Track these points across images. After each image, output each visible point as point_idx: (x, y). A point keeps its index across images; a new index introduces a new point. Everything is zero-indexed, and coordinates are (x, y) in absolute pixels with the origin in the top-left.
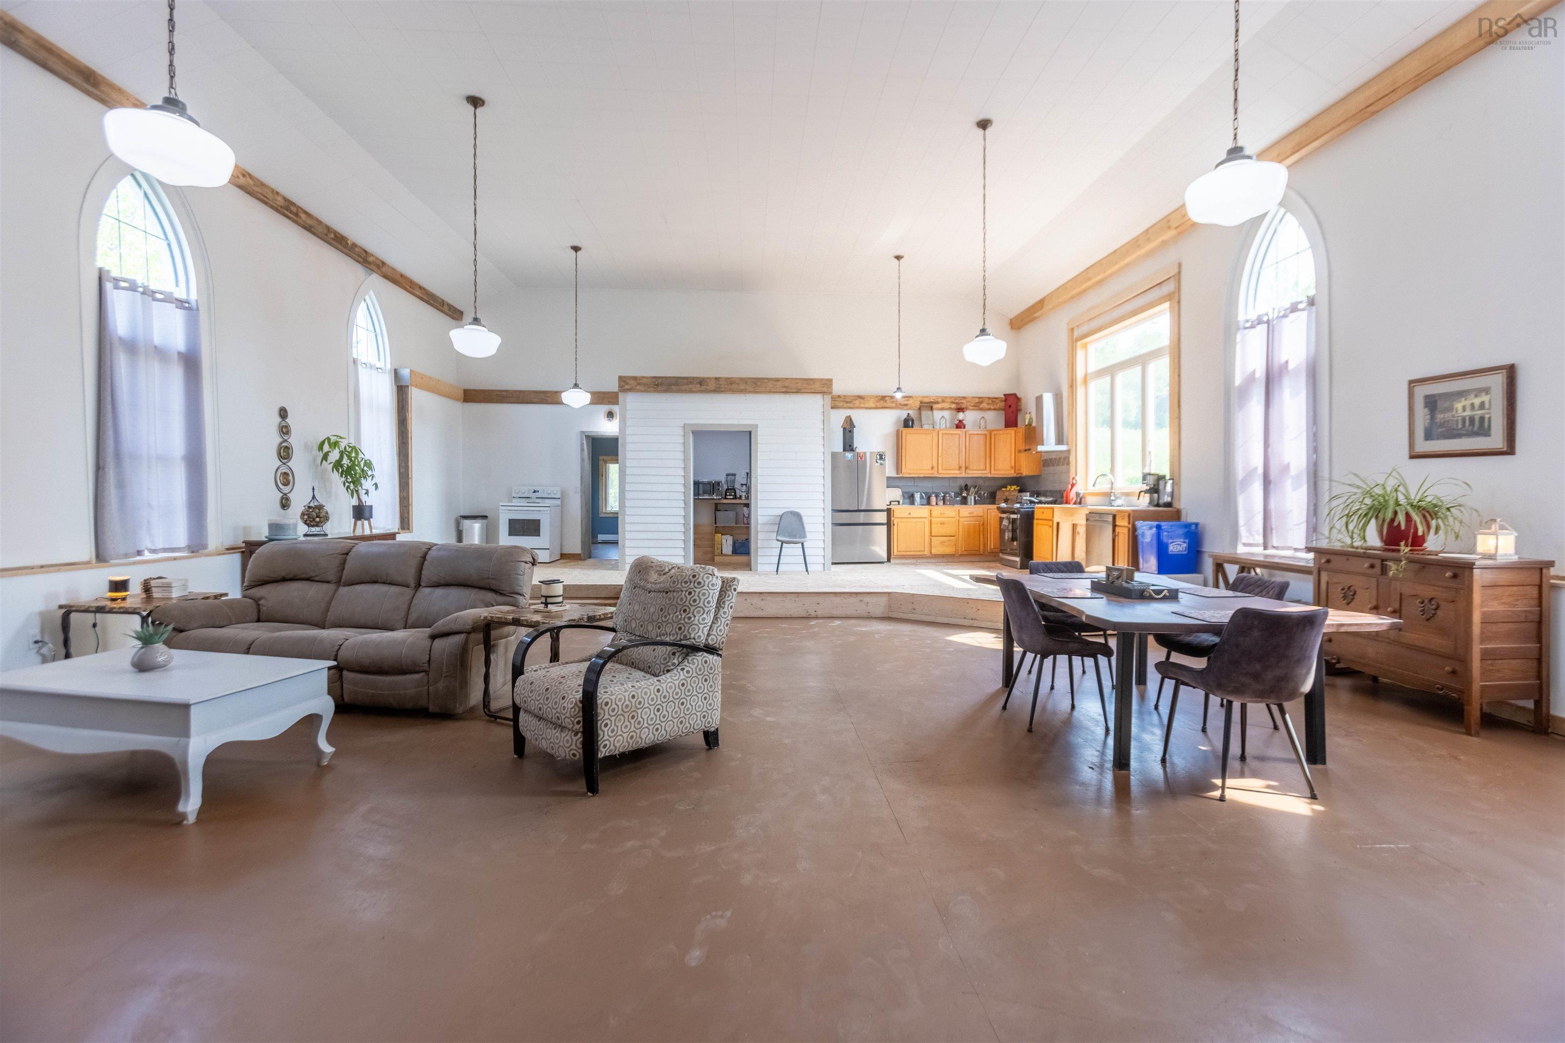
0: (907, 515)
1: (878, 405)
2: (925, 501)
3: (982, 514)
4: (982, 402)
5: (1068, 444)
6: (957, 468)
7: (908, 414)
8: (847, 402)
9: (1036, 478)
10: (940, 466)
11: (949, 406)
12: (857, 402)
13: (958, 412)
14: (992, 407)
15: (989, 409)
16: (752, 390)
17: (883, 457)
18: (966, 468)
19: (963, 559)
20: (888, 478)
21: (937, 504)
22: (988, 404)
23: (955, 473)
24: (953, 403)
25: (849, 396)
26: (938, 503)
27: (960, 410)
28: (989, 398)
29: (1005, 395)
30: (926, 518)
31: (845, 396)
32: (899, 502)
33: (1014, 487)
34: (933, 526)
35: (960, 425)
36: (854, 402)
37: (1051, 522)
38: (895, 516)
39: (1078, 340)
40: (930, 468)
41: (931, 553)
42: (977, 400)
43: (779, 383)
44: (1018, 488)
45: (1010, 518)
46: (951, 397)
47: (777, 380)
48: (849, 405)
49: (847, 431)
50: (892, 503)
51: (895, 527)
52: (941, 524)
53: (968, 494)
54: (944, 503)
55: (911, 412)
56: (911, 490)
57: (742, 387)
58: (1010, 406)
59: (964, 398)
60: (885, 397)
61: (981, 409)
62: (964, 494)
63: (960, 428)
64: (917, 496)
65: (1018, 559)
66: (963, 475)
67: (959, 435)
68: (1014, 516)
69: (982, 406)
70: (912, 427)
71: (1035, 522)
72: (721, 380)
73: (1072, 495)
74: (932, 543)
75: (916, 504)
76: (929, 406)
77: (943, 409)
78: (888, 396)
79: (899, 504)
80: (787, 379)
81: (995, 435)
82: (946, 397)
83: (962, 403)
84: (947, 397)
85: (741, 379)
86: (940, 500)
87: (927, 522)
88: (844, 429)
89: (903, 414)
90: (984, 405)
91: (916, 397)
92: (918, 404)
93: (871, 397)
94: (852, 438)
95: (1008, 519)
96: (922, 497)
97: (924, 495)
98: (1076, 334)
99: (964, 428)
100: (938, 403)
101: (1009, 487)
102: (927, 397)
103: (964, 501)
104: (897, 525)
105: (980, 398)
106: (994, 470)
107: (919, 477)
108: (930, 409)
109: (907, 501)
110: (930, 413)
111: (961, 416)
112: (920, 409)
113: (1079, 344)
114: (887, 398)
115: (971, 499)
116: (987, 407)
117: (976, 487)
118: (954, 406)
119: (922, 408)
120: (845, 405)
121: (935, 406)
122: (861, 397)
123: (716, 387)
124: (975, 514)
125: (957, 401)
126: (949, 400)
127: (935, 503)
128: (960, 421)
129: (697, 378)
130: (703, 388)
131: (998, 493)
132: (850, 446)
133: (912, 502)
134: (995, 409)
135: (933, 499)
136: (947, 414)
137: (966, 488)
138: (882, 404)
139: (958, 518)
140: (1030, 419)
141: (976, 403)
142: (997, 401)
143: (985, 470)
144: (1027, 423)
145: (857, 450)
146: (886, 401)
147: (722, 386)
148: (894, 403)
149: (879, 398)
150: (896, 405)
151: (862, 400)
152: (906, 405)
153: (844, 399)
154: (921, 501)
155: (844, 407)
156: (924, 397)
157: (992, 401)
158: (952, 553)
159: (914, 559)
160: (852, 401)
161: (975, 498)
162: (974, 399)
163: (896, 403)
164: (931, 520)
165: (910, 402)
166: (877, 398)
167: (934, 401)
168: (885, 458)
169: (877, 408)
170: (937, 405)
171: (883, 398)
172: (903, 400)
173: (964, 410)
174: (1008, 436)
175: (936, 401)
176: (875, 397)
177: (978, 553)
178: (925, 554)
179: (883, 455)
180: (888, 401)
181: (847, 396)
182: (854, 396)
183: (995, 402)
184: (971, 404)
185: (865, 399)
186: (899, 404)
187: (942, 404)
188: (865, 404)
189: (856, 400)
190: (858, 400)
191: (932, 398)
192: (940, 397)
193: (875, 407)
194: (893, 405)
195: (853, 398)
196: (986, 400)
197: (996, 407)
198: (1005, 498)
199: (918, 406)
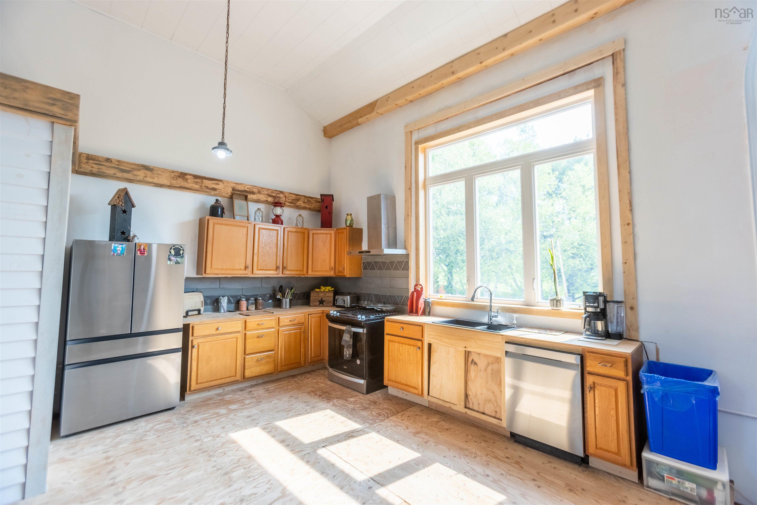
0: (214, 332)
1: (175, 183)
2: (233, 306)
3: (303, 321)
4: (298, 200)
5: (405, 248)
6: (275, 268)
7: (217, 200)
8: (124, 171)
9: (355, 280)
10: (255, 264)
11: (265, 199)
12: (141, 174)
13: (275, 206)
14: (307, 206)
15: (305, 208)
17: (181, 252)
18: (284, 268)
19: (281, 375)
20: (188, 279)
21: (248, 310)
22: (304, 202)
23: (272, 273)
24: (270, 196)
25: (127, 163)
26: (250, 307)
27: (277, 204)
28: (305, 197)
29: (322, 195)
30: (238, 332)
31: (119, 161)
32: (199, 311)
33: (328, 288)
34: (248, 341)
35: (277, 220)
36: (136, 173)
37: (419, 344)
38: (195, 335)
39: (417, 143)
40: (243, 268)
41: (244, 376)
42: (294, 197)
44: (333, 289)
45: (351, 331)
46: (268, 190)
48: (126, 175)
49: (119, 210)
50: (190, 313)
51: (195, 351)
52: (258, 337)
53: (283, 297)
54: (256, 308)
55: (220, 199)
56: (215, 294)
58: (327, 207)
59: (281, 192)
60: (186, 174)
61: (298, 207)
62: (279, 297)
63: (278, 223)
64: (224, 302)
65: (362, 382)
66: (281, 275)
67: (277, 230)
68: (360, 330)
69: (298, 203)
70: (222, 217)
71: (387, 338)
73: (421, 304)
74: (246, 364)
75: (222, 311)
76: (244, 195)
77: (258, 201)
78: (190, 175)
79: (199, 313)
81: (313, 234)
82: (262, 188)
83: (280, 198)
84: (264, 188)
86: (252, 304)
87: (240, 337)
88: (114, 207)
89: (211, 201)
90: (300, 203)
91: (227, 182)
92: (230, 190)
93: (165, 170)
94: (128, 222)
95: (349, 332)
96: (229, 302)
97: (231, 298)
98: (415, 137)
99: (282, 224)
100: (253, 193)
101: (323, 288)
102: (241, 184)
103: (278, 304)
104: (198, 346)
105: (297, 195)
106: (312, 271)
107: (226, 278)
108: (245, 198)
109: (210, 307)
110: (244, 203)
111: (278, 211)
112: (231, 198)
113: (420, 146)
114: (188, 177)
115: (286, 302)
116: (303, 205)
117: (292, 288)
118: (270, 199)
119: (234, 196)
120: (119, 174)
121: (250, 196)
122: (146, 168)
124: (296, 322)
125: (274, 195)
126: (266, 192)
127: (245, 309)
128: (277, 216)
131: (313, 295)
132: (123, 233)
133: (217, 309)
134: (310, 209)
135: (244, 303)
136: (262, 206)
137: (281, 289)
138: (180, 182)
139: (278, 328)
140: (351, 221)
141: (293, 200)
142: (313, 201)
143: (302, 269)
144: (348, 225)
145: (136, 241)
146: (187, 179)
148: (198, 184)
149: (176, 174)
150: (201, 186)
151: (147, 172)
152: (214, 189)
153: (118, 165)
154: (228, 307)
155: (117, 177)
156: (236, 184)
157: (308, 200)
158: (270, 372)
159: (220, 388)
160: (131, 171)
161: (290, 300)
162: (291, 195)
163: (201, 184)
164: (245, 334)
165: (220, 186)
166: (173, 174)
167: (248, 190)
168: (183, 253)
169: (173, 187)
170: (252, 195)
171: (183, 175)
172: (211, 182)
173: (283, 205)
174: (329, 235)
175: (251, 190)
176: (170, 172)
177: (299, 366)
178: (237, 379)
179: (180, 250)
180: (189, 181)
181: (124, 162)
182: (135, 164)
183: (310, 201)
184: (288, 200)
185: (155, 172)
186: (205, 186)
187: (258, 195)
188: (153, 178)
189: (139, 170)
190: (142, 171)
191: (247, 187)
192: (255, 186)
193: (170, 185)
194: (197, 187)
195: (133, 166)
196: (303, 198)
197: (312, 207)
198: (320, 300)
199: (230, 192)
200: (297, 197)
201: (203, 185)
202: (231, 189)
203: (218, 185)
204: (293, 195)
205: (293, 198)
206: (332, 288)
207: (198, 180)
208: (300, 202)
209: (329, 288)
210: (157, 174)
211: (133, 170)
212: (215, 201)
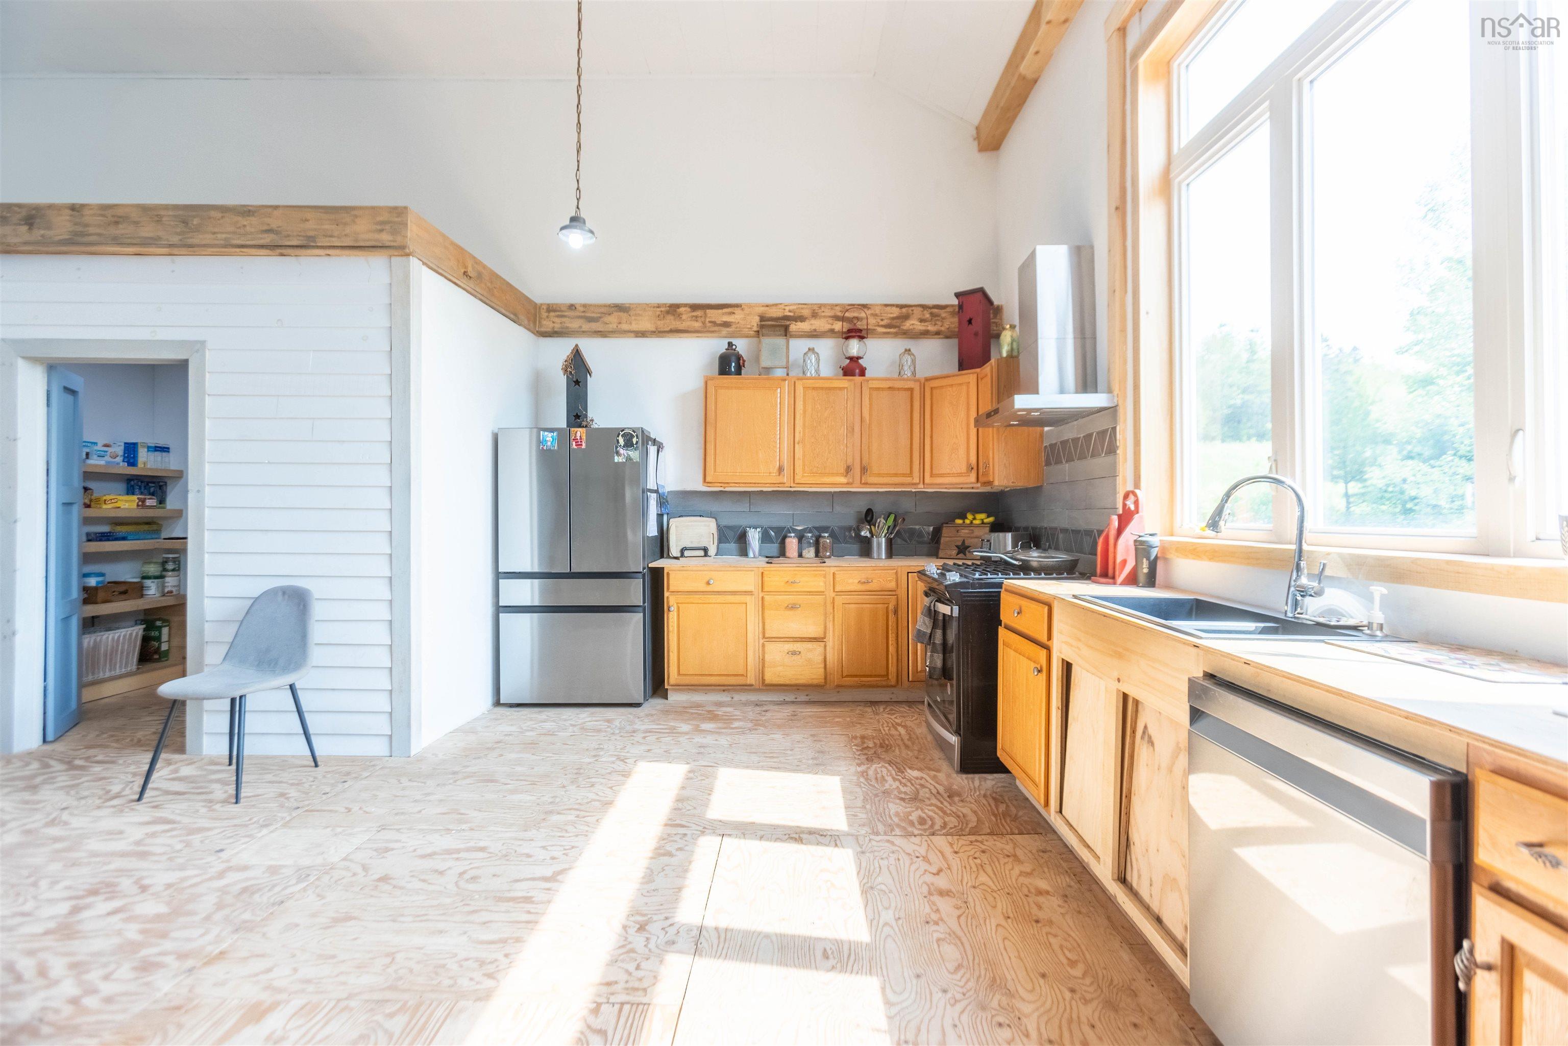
0: (702, 587)
1: (661, 325)
2: (774, 548)
3: (892, 585)
4: (906, 317)
5: (1110, 391)
6: (842, 470)
7: (730, 345)
8: (591, 320)
9: (1031, 494)
10: (799, 464)
11: (828, 327)
12: (615, 320)
13: (847, 338)
14: (931, 328)
15: (925, 334)
16: (175, 239)
17: (635, 440)
18: (864, 470)
19: (846, 696)
21: (800, 555)
22: (919, 320)
23: (839, 482)
24: (837, 318)
25: (595, 306)
26: (805, 553)
27: (855, 333)
28: (924, 307)
29: (958, 295)
30: (749, 593)
31: (584, 306)
32: (705, 550)
34: (768, 613)
35: (852, 368)
36: (607, 319)
38: (672, 589)
39: (1136, 52)
40: (777, 473)
41: (763, 680)
42: (896, 312)
43: (253, 220)
44: (991, 519)
46: (833, 306)
47: (247, 211)
48: (595, 326)
49: (574, 381)
50: (686, 553)
51: (673, 616)
52: (789, 608)
53: (872, 533)
54: (816, 554)
55: (736, 341)
56: (740, 522)
57: (147, 231)
58: (970, 322)
59: (864, 306)
60: (678, 306)
61: (904, 334)
62: (865, 533)
63: (853, 375)
64: (754, 536)
66: (859, 487)
67: (850, 390)
69: (907, 325)
70: (737, 374)
71: (1003, 635)
72: (86, 212)
73: (1124, 549)
74: (767, 657)
75: (751, 555)
76: (782, 326)
77: (814, 335)
78: (685, 305)
79: (706, 555)
80: (276, 207)
81: (933, 386)
82: (820, 306)
83: (860, 319)
84: (825, 305)
85: (145, 209)
86: (809, 545)
87: (753, 602)
88: (569, 377)
89: (718, 345)
90: (913, 324)
91: (750, 306)
92: (755, 322)
93: (646, 307)
94: (584, 396)
96: (765, 539)
97: (769, 534)
99: (862, 374)
100: (802, 319)
101: (970, 518)
102: (776, 305)
103: (865, 549)
104: (679, 608)
105: (901, 307)
106: (932, 475)
108: (783, 332)
109: (728, 546)
110: (780, 341)
111: (854, 347)
112: (758, 332)
113: (1142, 58)
114: (682, 310)
115: (879, 545)
116: (920, 327)
117: (890, 514)
118: (838, 326)
119: (764, 332)
120: (586, 326)
121: (794, 327)
122: (621, 308)
123: (76, 234)
124: (874, 586)
125: (847, 314)
126: (829, 313)
127: (796, 554)
128: (854, 360)
129: (19, 206)
130: (37, 234)
131: (947, 534)
132: (580, 414)
133: (740, 551)
134: (938, 333)
135: (792, 543)
136: (821, 344)
137: (869, 517)
138: (671, 322)
139: (835, 593)
140: (1009, 339)
141: (893, 319)
142: (943, 313)
143: (911, 474)
144: (1005, 354)
145: (593, 425)
146: (680, 315)
147: (91, 230)
148: (699, 319)
149: (663, 309)
150: (704, 323)
151: (621, 314)
152: (726, 325)
153: (584, 312)
154: (760, 550)
155: (583, 332)
156: (767, 306)
157: (931, 314)
158: (815, 682)
159: (726, 693)
160: (600, 317)
161: (890, 543)
162: (889, 308)
163: (703, 319)
164: (763, 598)
165: (737, 317)
166: (658, 309)
167: (791, 314)
168: (637, 442)
169: (660, 332)
170: (799, 323)
171: (673, 309)
172: (720, 311)
173: (864, 334)
174: (964, 387)
175: (796, 315)
176: (654, 307)
177: (884, 683)
178: (748, 682)
179: (632, 436)
180: (684, 317)
181: (590, 305)
182: (605, 306)
183: (938, 316)
184: (882, 320)
185: (632, 313)
186: (710, 322)
187: (813, 321)
188: (631, 323)
189: (610, 314)
190: (615, 313)
191: (787, 308)
192: (805, 304)
193: (654, 330)
194: (697, 325)
195: (603, 310)
196: (918, 311)
197: (943, 329)
198: (960, 544)
199: (756, 325)
200: (904, 310)
201: (708, 320)
202: (757, 319)
203: (733, 316)
204: (894, 308)
205: (895, 315)
206: (988, 517)
207: (699, 313)
208: (912, 322)
209: (982, 516)
210: (636, 315)
211: (603, 315)
212: (727, 347)
